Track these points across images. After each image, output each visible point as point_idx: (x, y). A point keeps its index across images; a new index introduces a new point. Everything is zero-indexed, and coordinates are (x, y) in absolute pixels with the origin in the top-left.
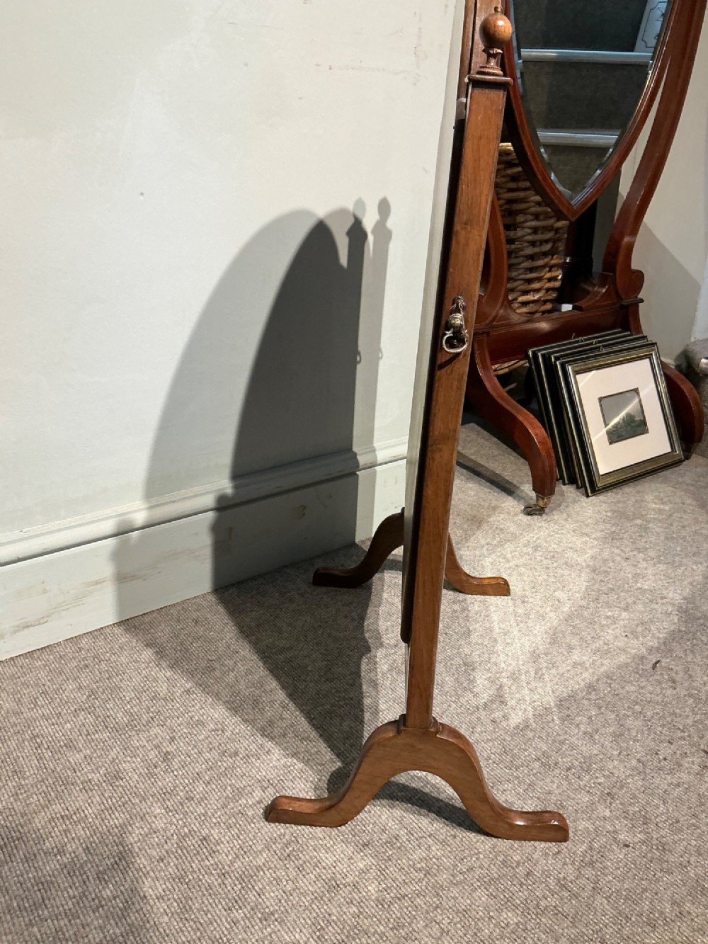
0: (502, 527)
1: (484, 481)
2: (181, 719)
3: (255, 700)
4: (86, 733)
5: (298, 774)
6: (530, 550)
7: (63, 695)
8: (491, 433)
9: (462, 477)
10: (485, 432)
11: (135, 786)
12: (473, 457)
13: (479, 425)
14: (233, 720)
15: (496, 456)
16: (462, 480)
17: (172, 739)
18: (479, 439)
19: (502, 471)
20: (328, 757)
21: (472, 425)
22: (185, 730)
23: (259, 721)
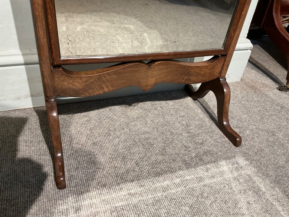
0: (266, 93)
1: (260, 71)
2: (85, 158)
3: (124, 157)
4: (39, 154)
5: (133, 208)
6: (279, 108)
7: (38, 132)
8: (266, 51)
9: (250, 67)
10: (263, 50)
11: (49, 191)
12: (256, 59)
13: (260, 46)
14: (110, 165)
15: (267, 60)
16: (249, 68)
17: (77, 168)
18: (260, 52)
19: (269, 68)
20: (151, 201)
21: (257, 45)
22: (85, 165)
23: (122, 169)
